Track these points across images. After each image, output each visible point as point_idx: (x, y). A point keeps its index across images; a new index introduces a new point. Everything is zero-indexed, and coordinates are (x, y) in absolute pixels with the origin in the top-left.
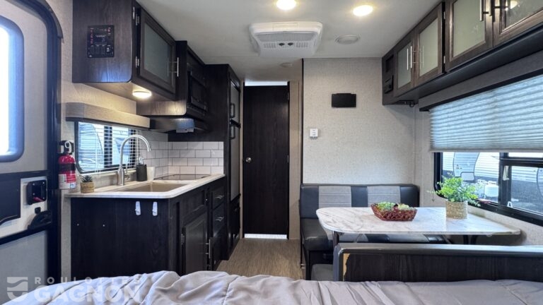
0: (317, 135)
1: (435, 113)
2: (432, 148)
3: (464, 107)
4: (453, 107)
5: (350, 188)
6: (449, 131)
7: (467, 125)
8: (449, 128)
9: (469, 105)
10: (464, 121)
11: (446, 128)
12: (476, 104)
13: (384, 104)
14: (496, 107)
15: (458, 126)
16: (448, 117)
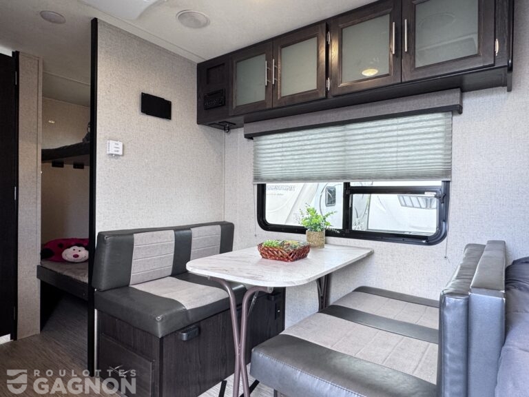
0: (120, 153)
1: (263, 142)
2: (256, 179)
3: (305, 138)
4: (288, 137)
5: (172, 233)
6: (284, 162)
7: (309, 156)
8: (283, 158)
9: (313, 137)
10: (305, 152)
11: (279, 158)
12: (321, 136)
13: (198, 123)
14: (345, 141)
15: (296, 157)
16: (283, 147)
